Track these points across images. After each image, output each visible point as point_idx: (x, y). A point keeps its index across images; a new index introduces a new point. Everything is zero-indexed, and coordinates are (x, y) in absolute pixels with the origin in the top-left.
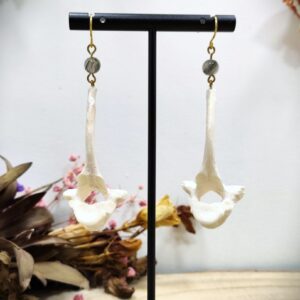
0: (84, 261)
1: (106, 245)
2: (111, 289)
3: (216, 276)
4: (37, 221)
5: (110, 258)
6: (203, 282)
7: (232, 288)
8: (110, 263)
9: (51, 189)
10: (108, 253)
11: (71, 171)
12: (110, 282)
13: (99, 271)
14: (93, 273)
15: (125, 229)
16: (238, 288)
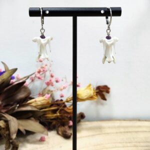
0: (46, 117)
1: (58, 109)
2: (60, 133)
3: (117, 123)
4: (21, 95)
5: (60, 117)
6: (109, 128)
7: (124, 132)
8: (60, 119)
9: (29, 79)
10: (58, 114)
11: (39, 68)
12: (60, 129)
13: (54, 123)
14: (51, 123)
15: (67, 102)
16: (127, 132)
